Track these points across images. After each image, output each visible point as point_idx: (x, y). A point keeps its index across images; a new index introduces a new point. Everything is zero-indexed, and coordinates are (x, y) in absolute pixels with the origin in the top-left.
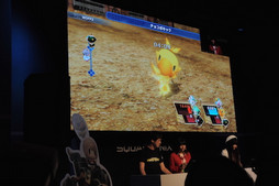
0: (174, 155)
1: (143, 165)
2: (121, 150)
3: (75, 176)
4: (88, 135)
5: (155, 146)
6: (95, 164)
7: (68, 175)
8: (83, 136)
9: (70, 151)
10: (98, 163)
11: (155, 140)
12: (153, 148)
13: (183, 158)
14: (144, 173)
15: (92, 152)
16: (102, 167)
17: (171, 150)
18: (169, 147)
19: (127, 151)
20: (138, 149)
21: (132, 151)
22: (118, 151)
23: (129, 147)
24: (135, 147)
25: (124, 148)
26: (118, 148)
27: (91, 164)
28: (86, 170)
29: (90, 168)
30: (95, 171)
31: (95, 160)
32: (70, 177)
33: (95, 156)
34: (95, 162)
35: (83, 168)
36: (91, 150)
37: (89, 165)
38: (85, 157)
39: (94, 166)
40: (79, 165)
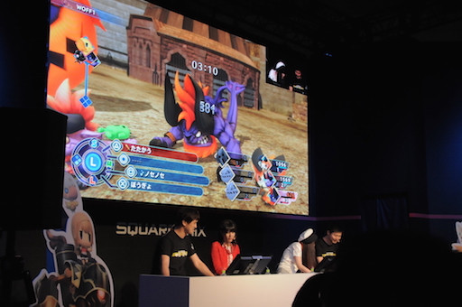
2: (123, 230)
3: (56, 274)
6: (88, 255)
7: (44, 272)
8: (73, 210)
10: (94, 254)
11: (189, 221)
13: (230, 253)
15: (85, 236)
16: (100, 261)
17: (204, 235)
18: (202, 231)
19: (133, 233)
20: (151, 231)
21: (141, 233)
22: (118, 232)
23: (136, 228)
24: (147, 228)
25: (129, 228)
26: (118, 227)
27: (82, 256)
28: (73, 265)
29: (80, 262)
30: (87, 267)
31: (89, 249)
32: (48, 276)
33: (89, 243)
34: (88, 252)
35: (70, 261)
36: (83, 233)
37: (79, 257)
38: (73, 243)
39: (86, 259)
40: (64, 256)
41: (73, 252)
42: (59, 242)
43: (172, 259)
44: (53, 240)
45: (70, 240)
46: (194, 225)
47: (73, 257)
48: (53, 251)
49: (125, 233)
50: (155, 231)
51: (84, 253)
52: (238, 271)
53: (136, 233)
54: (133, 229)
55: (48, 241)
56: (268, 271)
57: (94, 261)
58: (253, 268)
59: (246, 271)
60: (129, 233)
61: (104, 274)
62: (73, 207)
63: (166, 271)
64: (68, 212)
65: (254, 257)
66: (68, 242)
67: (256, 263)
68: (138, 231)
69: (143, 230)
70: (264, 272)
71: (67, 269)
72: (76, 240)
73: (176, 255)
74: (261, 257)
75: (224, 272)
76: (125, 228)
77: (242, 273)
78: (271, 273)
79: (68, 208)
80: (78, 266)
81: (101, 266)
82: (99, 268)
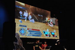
0: (43, 45)
1: (34, 47)
2: (28, 43)
4: (20, 39)
8: (19, 39)
10: (22, 46)
11: (38, 41)
13: (45, 46)
15: (21, 43)
18: (41, 43)
24: (32, 42)
40: (17, 47)
42: (16, 44)
43: (35, 47)
46: (39, 41)
63: (34, 49)
74: (51, 46)
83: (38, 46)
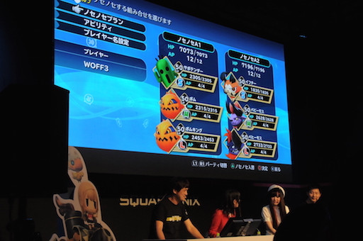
2: (126, 202)
3: (66, 238)
5: (178, 198)
6: (94, 220)
7: (55, 236)
8: (79, 180)
9: (59, 200)
10: (99, 220)
12: (175, 202)
14: (162, 235)
15: (91, 203)
16: (105, 226)
17: (199, 204)
18: (196, 201)
19: (134, 204)
20: (151, 202)
21: (142, 204)
22: (121, 204)
23: (138, 200)
24: (147, 200)
25: (131, 199)
26: (122, 200)
27: (89, 221)
28: (81, 229)
29: (87, 227)
30: (94, 232)
31: (95, 215)
32: (59, 239)
33: (94, 210)
34: (94, 218)
35: (78, 226)
36: (89, 201)
37: (86, 223)
38: (80, 209)
39: (93, 224)
40: (72, 222)
41: (80, 218)
42: (68, 209)
44: (62, 207)
45: (77, 207)
47: (80, 222)
48: (62, 218)
49: (127, 204)
50: (155, 202)
51: (90, 219)
52: (231, 234)
53: (137, 204)
54: (134, 201)
55: (58, 208)
56: (259, 233)
57: (100, 226)
58: (245, 231)
59: (238, 234)
60: (131, 204)
61: (109, 237)
62: (78, 178)
64: (75, 182)
65: (245, 220)
66: (76, 209)
67: (248, 226)
68: (139, 202)
69: (144, 202)
70: (255, 234)
71: (76, 234)
72: (82, 207)
73: (170, 219)
74: (252, 220)
75: (218, 234)
76: (127, 200)
77: (235, 235)
78: (262, 234)
79: (75, 178)
80: (85, 231)
81: (106, 231)
82: (104, 232)
83: (178, 218)
